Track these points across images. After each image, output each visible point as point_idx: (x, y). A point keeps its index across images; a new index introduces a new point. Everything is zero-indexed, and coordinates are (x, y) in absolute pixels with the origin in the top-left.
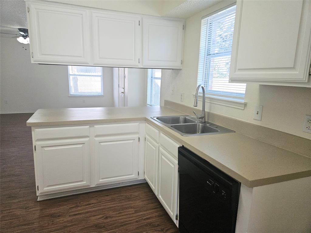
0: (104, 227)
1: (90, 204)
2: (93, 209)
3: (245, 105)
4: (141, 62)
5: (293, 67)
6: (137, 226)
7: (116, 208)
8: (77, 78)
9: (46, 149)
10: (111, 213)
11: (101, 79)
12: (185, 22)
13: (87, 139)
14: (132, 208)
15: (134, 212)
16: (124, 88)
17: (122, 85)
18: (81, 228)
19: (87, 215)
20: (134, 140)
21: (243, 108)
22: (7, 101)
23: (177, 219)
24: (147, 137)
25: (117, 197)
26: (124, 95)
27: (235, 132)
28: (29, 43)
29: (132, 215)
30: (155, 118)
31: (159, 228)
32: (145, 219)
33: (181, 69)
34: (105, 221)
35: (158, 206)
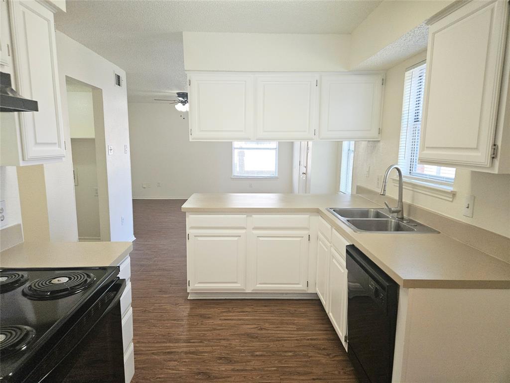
0: (257, 337)
1: (244, 312)
2: (247, 318)
3: (454, 194)
4: (317, 133)
5: (476, 147)
6: (297, 345)
7: (275, 321)
8: (243, 152)
9: (200, 239)
10: (267, 325)
11: (276, 152)
12: (386, 74)
13: (244, 231)
14: (294, 324)
15: (295, 329)
16: (306, 167)
17: (303, 163)
18: (230, 333)
19: (239, 322)
20: (303, 237)
21: (451, 200)
22: (159, 183)
23: (346, 341)
24: (320, 235)
25: (278, 309)
26: (306, 176)
27: (439, 233)
28: (188, 110)
29: (292, 332)
30: (332, 210)
31: (325, 352)
32: (308, 339)
33: (379, 141)
34: (259, 332)
35: (329, 329)
